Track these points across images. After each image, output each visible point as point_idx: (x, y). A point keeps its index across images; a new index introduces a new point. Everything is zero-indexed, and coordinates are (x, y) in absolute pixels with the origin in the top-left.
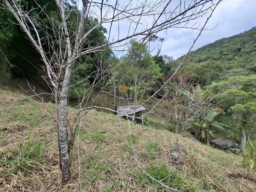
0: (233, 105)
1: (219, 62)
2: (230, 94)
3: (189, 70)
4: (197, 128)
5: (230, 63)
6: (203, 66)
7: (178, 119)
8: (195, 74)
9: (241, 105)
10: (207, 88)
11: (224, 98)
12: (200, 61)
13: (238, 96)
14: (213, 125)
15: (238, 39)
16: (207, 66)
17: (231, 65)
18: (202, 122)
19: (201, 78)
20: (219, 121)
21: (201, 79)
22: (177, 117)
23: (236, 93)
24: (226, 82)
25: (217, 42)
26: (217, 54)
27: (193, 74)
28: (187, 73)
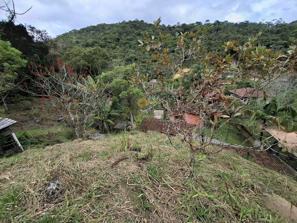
0: (120, 92)
1: (105, 50)
2: (117, 83)
3: (76, 56)
4: (99, 121)
5: (115, 52)
6: (90, 52)
7: (75, 120)
8: (84, 62)
9: (125, 92)
10: (98, 79)
11: (113, 87)
12: (87, 45)
13: (122, 84)
14: (111, 114)
15: (116, 29)
16: (94, 53)
17: (115, 53)
18: (101, 114)
19: (92, 65)
20: (116, 109)
21: (92, 67)
22: (73, 119)
23: (120, 82)
24: (112, 72)
25: (99, 26)
26: (103, 40)
27: (82, 62)
28: (74, 59)
